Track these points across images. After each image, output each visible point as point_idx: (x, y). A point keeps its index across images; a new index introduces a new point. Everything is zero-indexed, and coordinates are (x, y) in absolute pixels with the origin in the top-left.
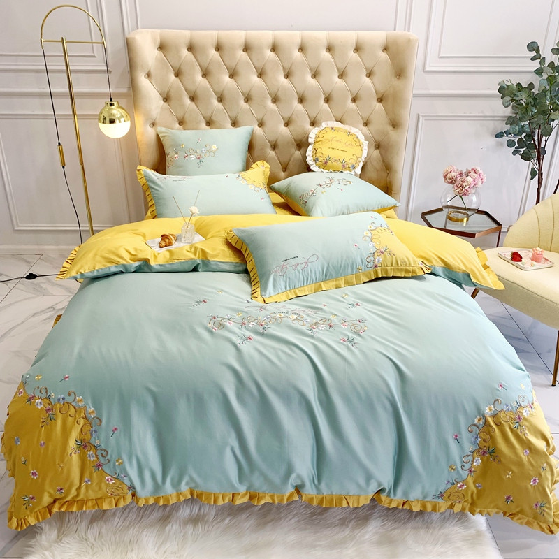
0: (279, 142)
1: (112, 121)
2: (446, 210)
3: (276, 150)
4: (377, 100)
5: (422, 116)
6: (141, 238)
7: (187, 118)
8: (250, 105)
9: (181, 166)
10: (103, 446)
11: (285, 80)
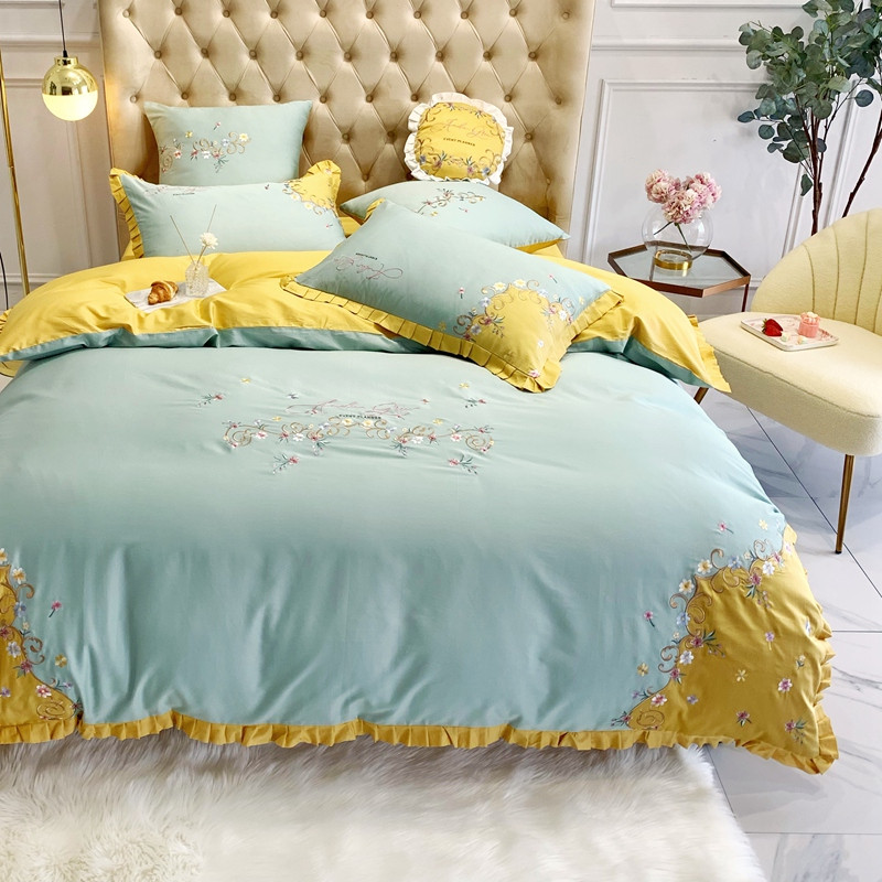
0: (357, 129)
1: (66, 92)
2: (651, 249)
3: (352, 143)
4: (529, 56)
5: (609, 84)
6: (118, 290)
7: (197, 87)
8: (306, 64)
9: (185, 170)
11: (369, 22)
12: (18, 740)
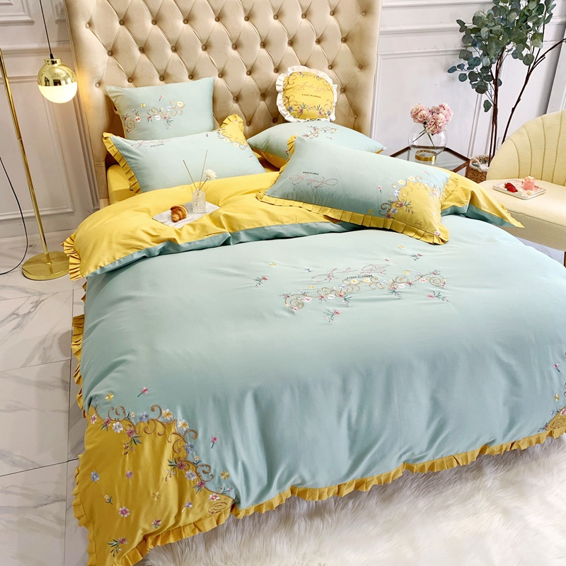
0: (243, 93)
1: (57, 83)
3: (240, 102)
4: (342, 40)
5: (381, 55)
6: (146, 215)
7: (139, 73)
8: (209, 53)
9: (145, 130)
10: (204, 462)
11: (247, 23)
12: (197, 532)
